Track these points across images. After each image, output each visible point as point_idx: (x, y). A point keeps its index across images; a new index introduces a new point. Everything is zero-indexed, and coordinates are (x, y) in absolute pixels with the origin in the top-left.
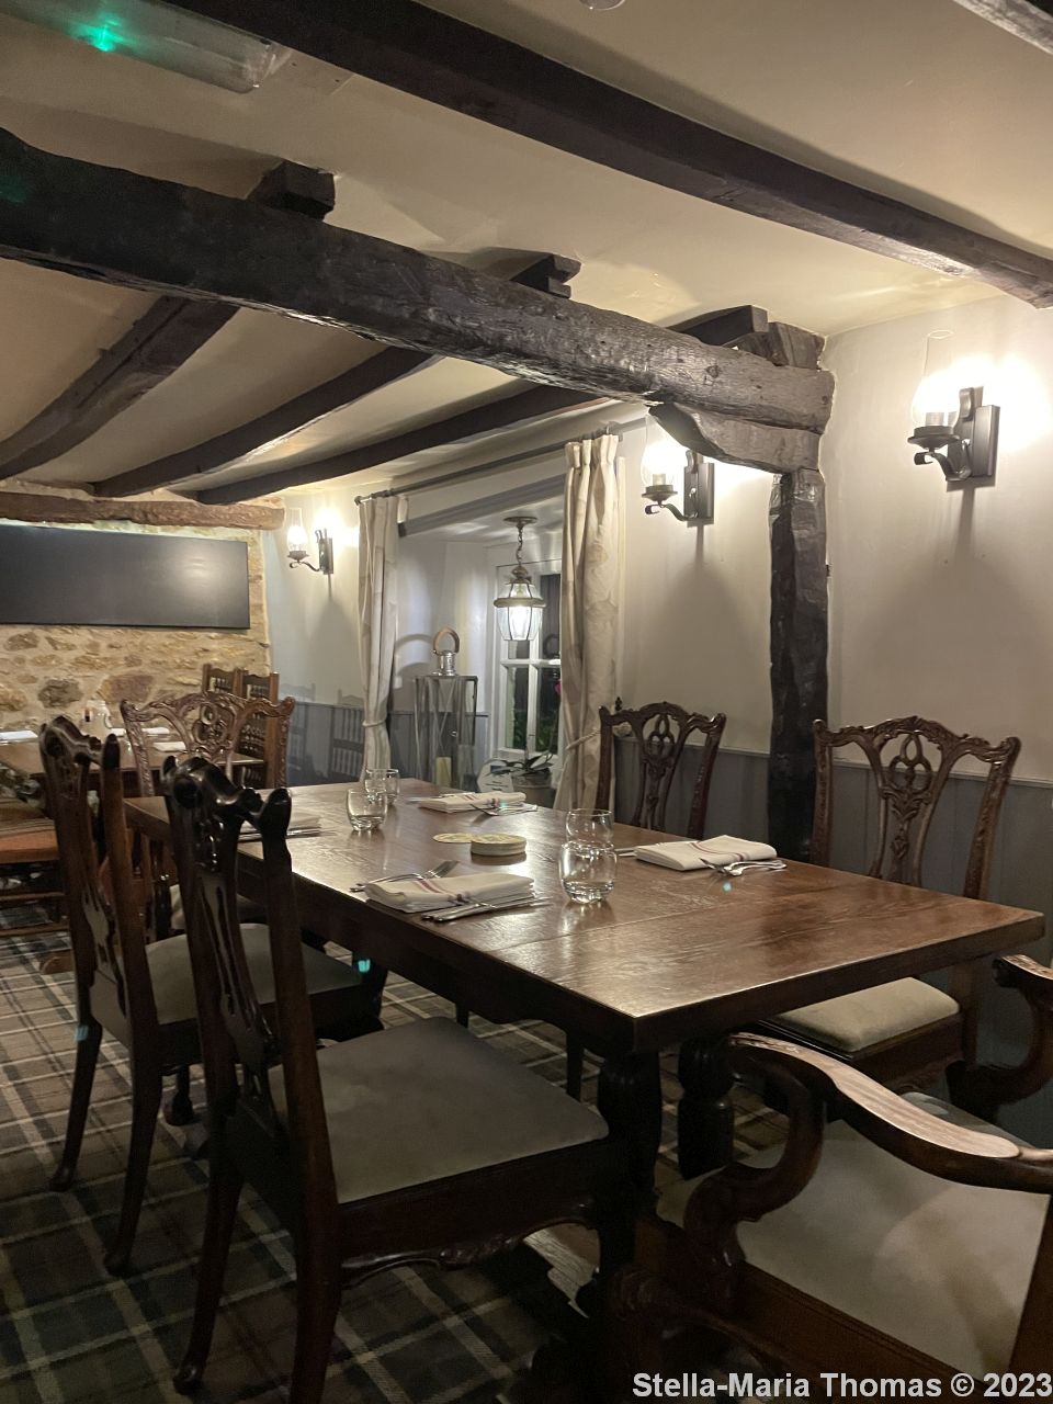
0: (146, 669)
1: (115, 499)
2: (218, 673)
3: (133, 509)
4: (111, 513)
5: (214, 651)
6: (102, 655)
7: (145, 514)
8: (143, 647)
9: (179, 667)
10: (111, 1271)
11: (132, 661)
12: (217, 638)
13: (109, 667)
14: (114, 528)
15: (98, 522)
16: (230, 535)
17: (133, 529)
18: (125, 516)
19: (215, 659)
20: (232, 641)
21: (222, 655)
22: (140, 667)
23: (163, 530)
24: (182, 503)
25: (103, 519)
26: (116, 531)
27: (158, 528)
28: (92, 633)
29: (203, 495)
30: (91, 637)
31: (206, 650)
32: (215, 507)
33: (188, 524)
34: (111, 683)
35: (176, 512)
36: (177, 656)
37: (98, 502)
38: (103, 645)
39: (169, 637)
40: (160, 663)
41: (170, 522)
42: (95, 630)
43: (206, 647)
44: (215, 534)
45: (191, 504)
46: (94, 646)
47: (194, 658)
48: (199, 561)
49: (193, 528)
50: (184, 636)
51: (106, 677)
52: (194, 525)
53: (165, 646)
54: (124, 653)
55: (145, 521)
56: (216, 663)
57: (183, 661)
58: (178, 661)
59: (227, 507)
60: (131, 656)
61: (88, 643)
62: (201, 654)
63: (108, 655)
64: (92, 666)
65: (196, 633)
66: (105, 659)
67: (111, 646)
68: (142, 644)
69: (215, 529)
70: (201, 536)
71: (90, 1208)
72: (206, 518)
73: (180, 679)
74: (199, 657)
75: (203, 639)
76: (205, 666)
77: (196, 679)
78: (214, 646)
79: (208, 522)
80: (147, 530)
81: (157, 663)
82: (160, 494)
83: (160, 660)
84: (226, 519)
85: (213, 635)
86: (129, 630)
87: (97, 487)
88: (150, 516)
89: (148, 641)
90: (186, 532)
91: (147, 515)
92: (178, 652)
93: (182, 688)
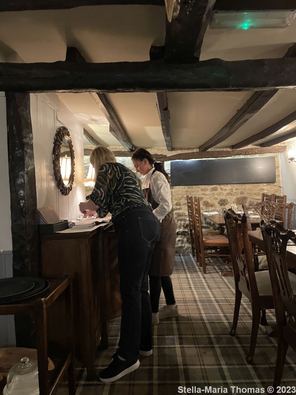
0: (246, 195)
1: (237, 149)
2: (267, 196)
3: (242, 152)
4: (236, 153)
5: (265, 189)
6: (234, 192)
7: (245, 152)
8: (245, 189)
9: (255, 194)
10: (247, 362)
11: (242, 193)
12: (266, 185)
13: (236, 195)
14: (237, 157)
15: (233, 156)
16: (269, 155)
17: (242, 157)
18: (240, 154)
19: (265, 192)
20: (270, 186)
21: (267, 190)
22: (244, 195)
23: (250, 156)
24: (256, 148)
25: (234, 155)
26: (237, 158)
27: (249, 156)
28: (231, 186)
29: (262, 145)
30: (231, 187)
31: (262, 189)
32: (265, 148)
33: (257, 154)
34: (236, 199)
35: (254, 151)
36: (254, 191)
37: (233, 151)
38: (234, 189)
39: (252, 186)
40: (250, 193)
41: (252, 154)
42: (232, 185)
43: (263, 188)
44: (265, 155)
45: (258, 148)
46: (232, 189)
47: (259, 192)
48: (260, 164)
49: (259, 155)
50: (256, 185)
51: (235, 198)
52: (259, 154)
53: (251, 188)
54: (240, 191)
55: (245, 154)
56: (266, 193)
57: (256, 192)
58: (255, 193)
59: (269, 147)
60: (242, 192)
61: (230, 189)
62: (261, 190)
63: (236, 192)
64: (231, 195)
65: (260, 184)
66: (235, 193)
67: (236, 189)
68: (244, 188)
69: (265, 154)
70: (261, 157)
71: (240, 343)
72: (262, 151)
73: (255, 198)
74: (261, 191)
75: (261, 186)
76: (263, 194)
77: (260, 197)
78: (265, 188)
79: (263, 152)
80: (246, 157)
81: (249, 193)
82: (250, 146)
83: (250, 192)
84: (268, 151)
85: (265, 184)
86: (241, 185)
87: (233, 147)
88: (247, 153)
89: (246, 187)
90: (257, 156)
91: (246, 153)
92: (255, 190)
93: (256, 200)
